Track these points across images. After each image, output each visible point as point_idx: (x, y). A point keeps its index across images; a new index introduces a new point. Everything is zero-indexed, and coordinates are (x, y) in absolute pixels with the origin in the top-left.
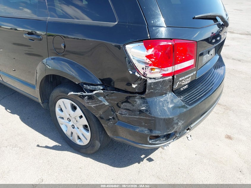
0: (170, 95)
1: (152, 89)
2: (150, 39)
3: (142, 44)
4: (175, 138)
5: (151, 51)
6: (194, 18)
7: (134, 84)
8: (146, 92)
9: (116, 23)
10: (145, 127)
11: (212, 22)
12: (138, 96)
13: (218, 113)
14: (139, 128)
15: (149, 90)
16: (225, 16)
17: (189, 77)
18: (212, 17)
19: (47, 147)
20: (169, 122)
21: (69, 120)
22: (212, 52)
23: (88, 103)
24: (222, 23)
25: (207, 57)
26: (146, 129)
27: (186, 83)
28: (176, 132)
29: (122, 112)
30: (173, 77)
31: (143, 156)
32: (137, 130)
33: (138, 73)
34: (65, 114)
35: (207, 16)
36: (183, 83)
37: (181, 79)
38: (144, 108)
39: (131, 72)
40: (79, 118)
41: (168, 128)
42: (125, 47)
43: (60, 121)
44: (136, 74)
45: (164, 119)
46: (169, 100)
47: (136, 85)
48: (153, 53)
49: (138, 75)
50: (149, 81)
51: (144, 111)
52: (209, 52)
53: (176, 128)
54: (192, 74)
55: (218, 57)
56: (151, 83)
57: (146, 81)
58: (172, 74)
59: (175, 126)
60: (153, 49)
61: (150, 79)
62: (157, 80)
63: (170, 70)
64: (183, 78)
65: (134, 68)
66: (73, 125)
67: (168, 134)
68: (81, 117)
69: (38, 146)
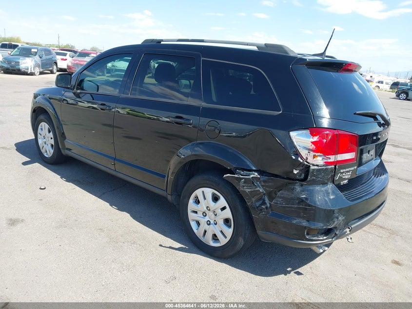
0: (330, 186)
1: (314, 175)
2: (316, 127)
3: (308, 132)
4: (334, 237)
5: (316, 139)
6: (355, 114)
7: (296, 170)
8: (307, 178)
9: (281, 112)
10: (303, 218)
11: (372, 119)
12: (298, 183)
13: (381, 237)
14: (296, 219)
15: (311, 177)
16: (385, 116)
17: (350, 171)
18: (372, 115)
19: (171, 248)
20: (329, 215)
21: (204, 214)
22: (373, 152)
23: (244, 186)
24: (382, 122)
25: (367, 156)
26: (305, 221)
27: (347, 177)
28: (335, 228)
29: (277, 201)
30: (335, 166)
31: (289, 269)
32: (294, 222)
33: (301, 158)
34: (202, 207)
35: (367, 113)
36: (344, 176)
37: (342, 171)
38: (304, 196)
39: (294, 157)
40: (220, 210)
41: (328, 221)
42: (289, 134)
43: (191, 216)
44: (299, 159)
45: (325, 210)
46: (330, 191)
47: (298, 171)
48: (318, 140)
49: (302, 161)
50: (312, 167)
51: (304, 200)
52: (369, 151)
53: (336, 222)
54: (353, 169)
55: (380, 160)
56: (314, 170)
57: (310, 166)
58: (335, 163)
59: (335, 220)
60: (318, 136)
61: (313, 165)
62: (320, 168)
63: (332, 158)
64: (344, 170)
65: (298, 154)
66: (208, 221)
67: (329, 229)
68: (223, 209)
69: (161, 245)
